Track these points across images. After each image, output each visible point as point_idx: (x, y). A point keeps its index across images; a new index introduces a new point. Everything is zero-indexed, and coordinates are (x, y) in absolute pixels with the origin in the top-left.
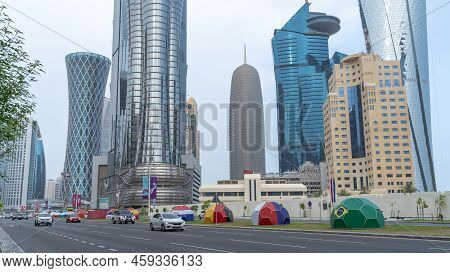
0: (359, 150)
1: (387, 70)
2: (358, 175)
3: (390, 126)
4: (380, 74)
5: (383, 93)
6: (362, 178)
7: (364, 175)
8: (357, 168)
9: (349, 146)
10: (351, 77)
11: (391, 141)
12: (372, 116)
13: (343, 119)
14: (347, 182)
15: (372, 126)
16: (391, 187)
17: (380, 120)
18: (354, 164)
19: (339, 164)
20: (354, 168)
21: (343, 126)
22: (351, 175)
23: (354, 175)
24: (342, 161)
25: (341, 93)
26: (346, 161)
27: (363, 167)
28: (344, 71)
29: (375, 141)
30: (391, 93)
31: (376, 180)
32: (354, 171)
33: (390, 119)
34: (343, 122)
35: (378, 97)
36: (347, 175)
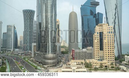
1: (109, 29)
2: (101, 55)
3: (109, 44)
5: (108, 35)
6: (102, 56)
7: (103, 55)
8: (101, 53)
9: (99, 47)
10: (100, 29)
11: (109, 48)
12: (105, 41)
13: (98, 40)
14: (98, 57)
15: (105, 44)
17: (107, 42)
19: (96, 52)
20: (100, 53)
21: (98, 42)
22: (99, 55)
26: (98, 51)
28: (99, 27)
30: (110, 35)
32: (100, 54)
33: (109, 42)
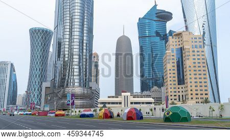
0: (181, 81)
1: (196, 40)
2: (181, 94)
3: (197, 69)
4: (192, 42)
5: (194, 51)
6: (183, 95)
8: (180, 90)
9: (176, 79)
10: (178, 43)
11: (198, 76)
12: (188, 63)
13: (173, 64)
14: (175, 97)
15: (188, 68)
16: (197, 100)
17: (192, 65)
18: (179, 88)
19: (171, 88)
20: (179, 90)
21: (173, 68)
22: (178, 94)
23: (179, 94)
24: (173, 86)
25: (173, 51)
26: (175, 86)
27: (184, 90)
28: (174, 40)
29: (189, 76)
30: (198, 52)
31: (190, 96)
32: (179, 92)
33: (197, 65)
34: (174, 66)
35: (191, 53)
36: (175, 94)
